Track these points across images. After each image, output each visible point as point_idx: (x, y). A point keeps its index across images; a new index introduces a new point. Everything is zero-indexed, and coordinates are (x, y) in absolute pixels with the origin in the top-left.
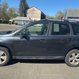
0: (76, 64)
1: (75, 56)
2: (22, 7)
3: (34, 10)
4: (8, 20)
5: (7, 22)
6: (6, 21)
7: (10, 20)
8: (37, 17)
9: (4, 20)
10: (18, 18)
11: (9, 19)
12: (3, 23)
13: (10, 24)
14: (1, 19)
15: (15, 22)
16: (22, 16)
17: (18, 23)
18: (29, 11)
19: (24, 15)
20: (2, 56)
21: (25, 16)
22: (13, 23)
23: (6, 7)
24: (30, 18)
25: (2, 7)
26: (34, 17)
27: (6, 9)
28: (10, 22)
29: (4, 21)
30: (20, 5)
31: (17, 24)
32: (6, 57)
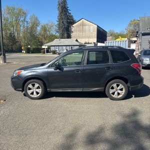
0: (119, 97)
1: (117, 87)
2: (63, 22)
3: (83, 25)
4: (39, 47)
5: (38, 50)
6: (36, 49)
7: (43, 47)
8: (89, 37)
9: (34, 47)
10: (56, 42)
11: (42, 45)
12: (33, 52)
13: (44, 53)
14: (29, 46)
15: (51, 50)
16: (63, 38)
17: (57, 50)
18: (74, 27)
19: (66, 35)
20: (37, 88)
21: (69, 37)
22: (48, 52)
23: (35, 24)
24: (77, 41)
25: (30, 25)
26: (85, 37)
27: (36, 28)
28: (43, 50)
29: (34, 49)
30: (58, 19)
31: (54, 52)
32: (41, 89)
